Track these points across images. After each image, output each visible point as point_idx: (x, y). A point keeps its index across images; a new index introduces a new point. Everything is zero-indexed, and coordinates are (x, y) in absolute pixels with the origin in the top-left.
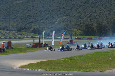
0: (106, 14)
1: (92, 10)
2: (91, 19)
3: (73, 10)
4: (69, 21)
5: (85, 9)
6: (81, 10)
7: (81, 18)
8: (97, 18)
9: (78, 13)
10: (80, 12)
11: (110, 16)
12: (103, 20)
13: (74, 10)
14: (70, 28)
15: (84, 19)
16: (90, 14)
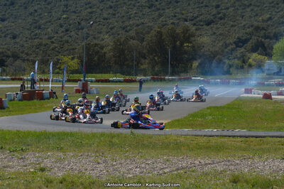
0: (105, 16)
1: (66, 6)
2: (67, 30)
3: (17, 7)
4: (9, 36)
5: (48, 4)
6: (39, 6)
7: (40, 28)
8: (82, 29)
9: (31, 14)
10: (36, 11)
11: (117, 22)
12: (100, 33)
13: (21, 6)
14: (27, 54)
15: (49, 30)
16: (65, 16)
